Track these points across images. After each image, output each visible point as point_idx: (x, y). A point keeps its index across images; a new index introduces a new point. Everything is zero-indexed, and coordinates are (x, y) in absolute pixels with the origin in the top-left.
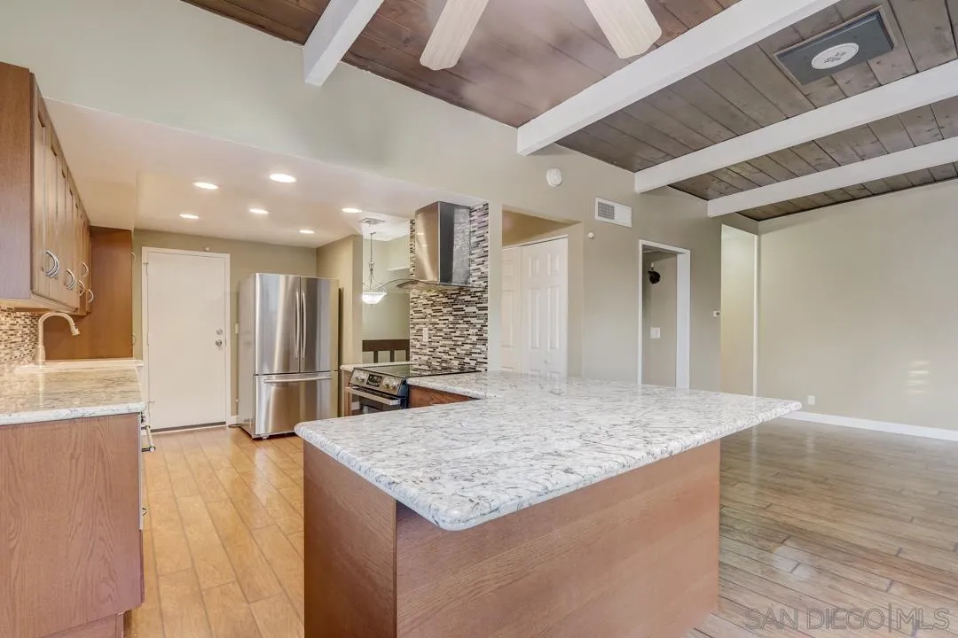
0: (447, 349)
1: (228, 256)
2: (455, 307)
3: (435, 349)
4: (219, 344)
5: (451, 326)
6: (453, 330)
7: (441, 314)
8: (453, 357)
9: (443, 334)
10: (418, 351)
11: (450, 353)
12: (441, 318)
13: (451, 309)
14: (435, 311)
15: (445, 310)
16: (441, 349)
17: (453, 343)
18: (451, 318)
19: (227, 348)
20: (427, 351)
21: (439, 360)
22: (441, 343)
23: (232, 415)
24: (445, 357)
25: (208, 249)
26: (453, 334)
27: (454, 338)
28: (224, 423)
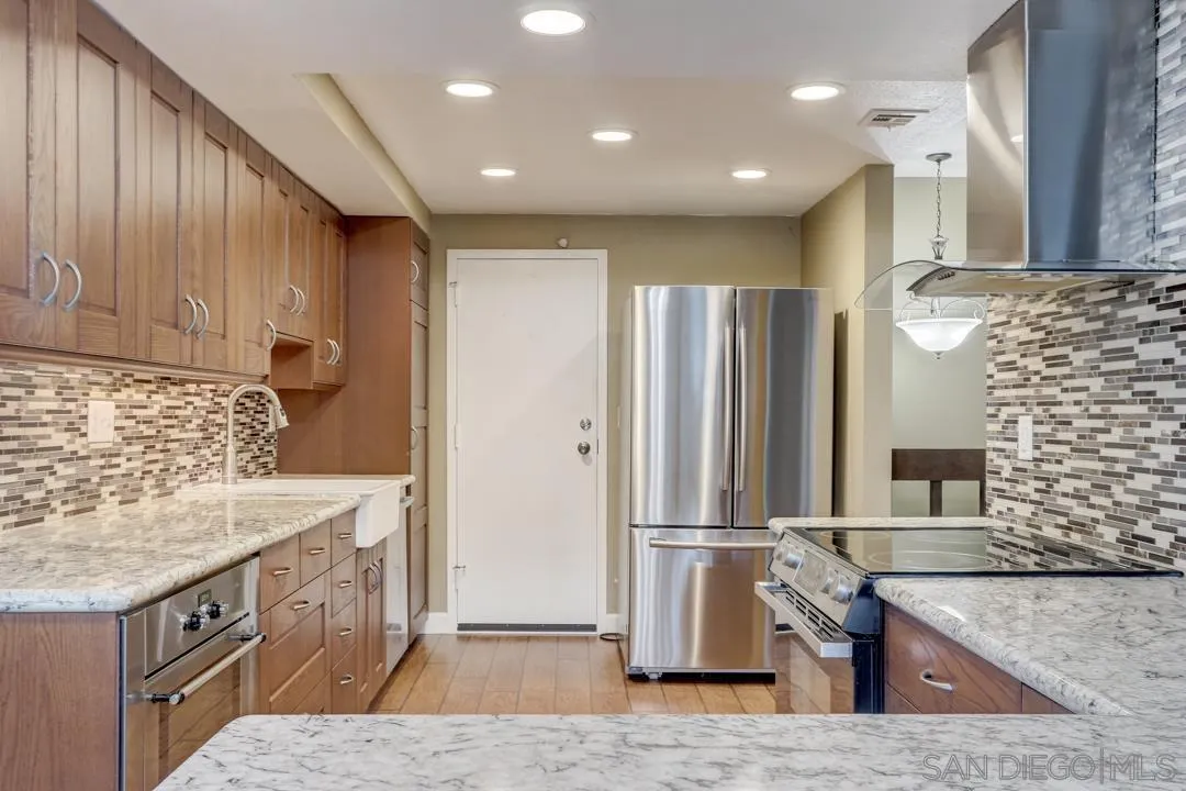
0: (1084, 485)
1: (602, 255)
2: (1108, 345)
3: (1050, 481)
4: (585, 450)
5: (1096, 409)
6: (1100, 424)
7: (1066, 370)
8: (1100, 515)
9: (1072, 436)
10: (1006, 486)
11: (1094, 500)
12: (1067, 383)
13: (1095, 354)
14: (1051, 362)
15: (1078, 359)
16: (1067, 485)
17: (1101, 466)
18: (1096, 384)
19: (600, 457)
20: (1029, 488)
21: (1063, 521)
22: (1067, 467)
23: (609, 612)
24: (1080, 511)
25: (563, 242)
26: (1102, 438)
27: (1105, 452)
28: (593, 628)
